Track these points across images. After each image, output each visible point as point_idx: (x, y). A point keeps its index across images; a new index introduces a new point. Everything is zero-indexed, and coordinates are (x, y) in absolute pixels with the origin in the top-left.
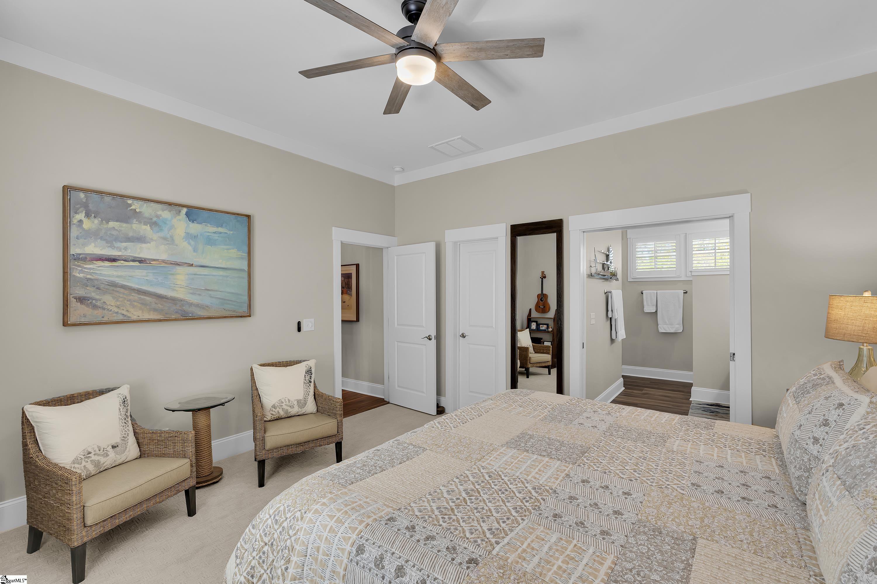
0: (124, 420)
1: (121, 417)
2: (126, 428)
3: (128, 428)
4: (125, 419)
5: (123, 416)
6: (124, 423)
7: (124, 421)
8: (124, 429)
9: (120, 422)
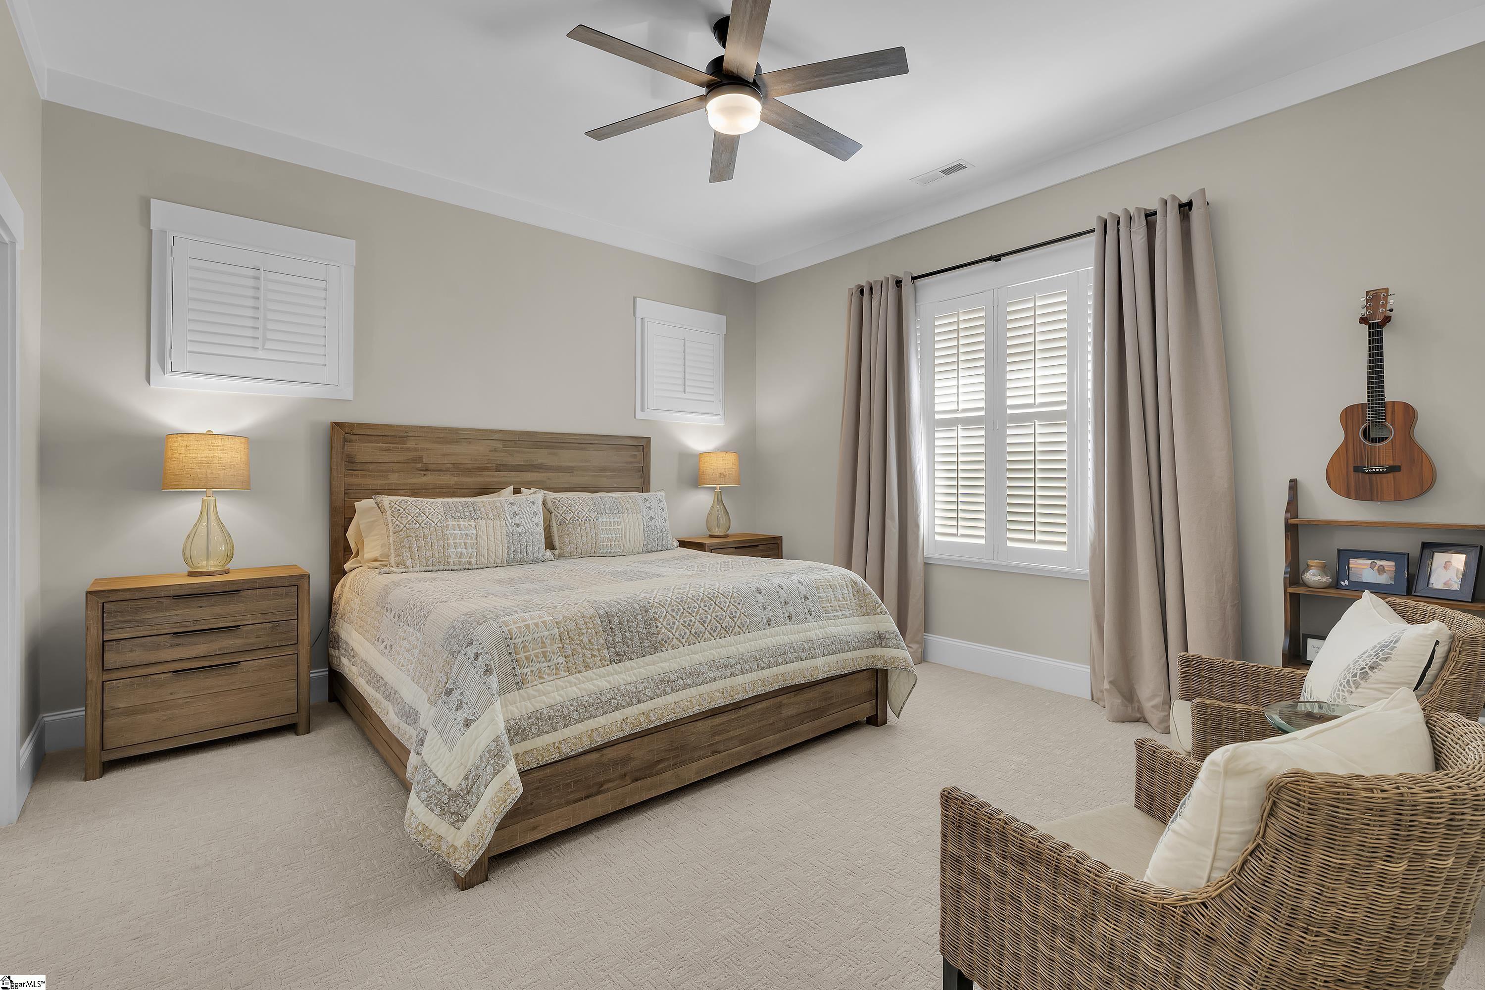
0: (1351, 675)
1: (1352, 666)
2: (1343, 691)
3: (1346, 694)
4: (1355, 675)
5: (1357, 667)
6: (1346, 681)
7: (1349, 676)
8: (1339, 690)
9: (1343, 674)
